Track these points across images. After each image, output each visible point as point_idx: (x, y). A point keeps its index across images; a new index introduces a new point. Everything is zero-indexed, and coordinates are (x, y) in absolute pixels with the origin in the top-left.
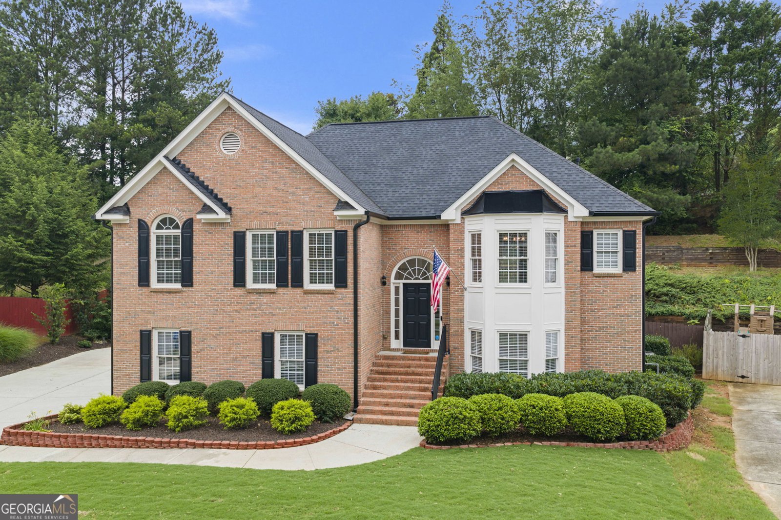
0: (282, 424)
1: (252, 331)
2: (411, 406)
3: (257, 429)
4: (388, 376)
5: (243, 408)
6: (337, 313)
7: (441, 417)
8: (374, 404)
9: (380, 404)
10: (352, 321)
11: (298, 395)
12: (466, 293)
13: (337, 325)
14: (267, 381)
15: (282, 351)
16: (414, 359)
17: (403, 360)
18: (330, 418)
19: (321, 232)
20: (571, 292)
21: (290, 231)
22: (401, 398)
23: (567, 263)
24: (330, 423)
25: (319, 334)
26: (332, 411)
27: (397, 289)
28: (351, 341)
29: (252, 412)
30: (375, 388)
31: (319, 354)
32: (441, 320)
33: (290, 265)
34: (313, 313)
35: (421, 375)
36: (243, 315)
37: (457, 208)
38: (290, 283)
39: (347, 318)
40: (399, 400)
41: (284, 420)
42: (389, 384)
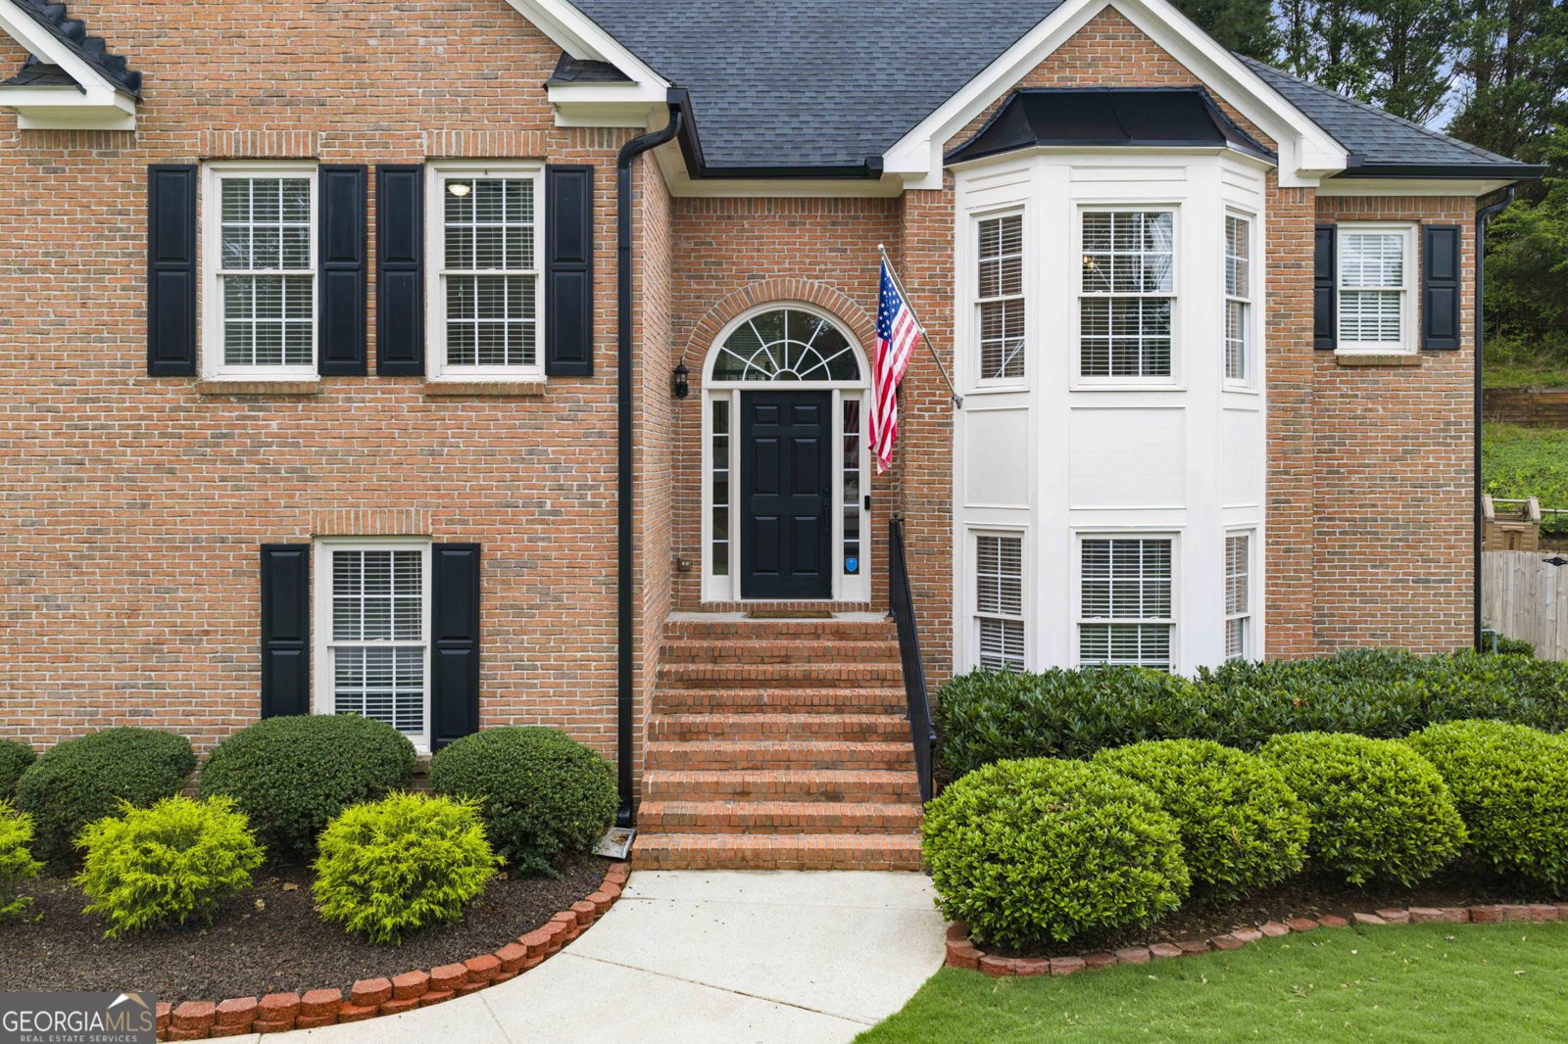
0: (365, 901)
1: (223, 540)
2: (833, 795)
3: (250, 924)
4: (724, 693)
5: (193, 843)
6: (554, 470)
7: (1046, 845)
8: (696, 791)
9: (716, 791)
10: (609, 495)
11: (410, 776)
12: (958, 416)
13: (555, 513)
14: (285, 726)
15: (343, 613)
16: (795, 634)
17: (759, 637)
18: (550, 858)
19: (492, 176)
20: (1285, 410)
21: (372, 168)
22: (788, 768)
23: (1274, 319)
24: (545, 876)
25: (485, 548)
26: (558, 833)
27: (721, 410)
28: (606, 568)
29: (228, 857)
30: (685, 734)
31: (484, 619)
32: (867, 507)
33: (372, 295)
34: (463, 471)
35: (833, 684)
36: (185, 480)
37: (934, 137)
38: (372, 362)
39: (592, 488)
40: (782, 776)
41: (375, 884)
42: (732, 719)
